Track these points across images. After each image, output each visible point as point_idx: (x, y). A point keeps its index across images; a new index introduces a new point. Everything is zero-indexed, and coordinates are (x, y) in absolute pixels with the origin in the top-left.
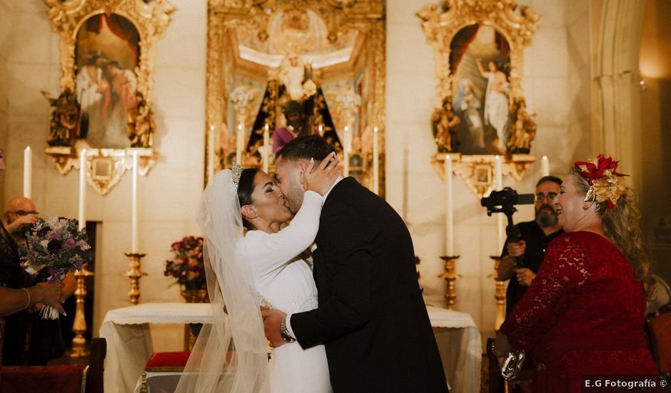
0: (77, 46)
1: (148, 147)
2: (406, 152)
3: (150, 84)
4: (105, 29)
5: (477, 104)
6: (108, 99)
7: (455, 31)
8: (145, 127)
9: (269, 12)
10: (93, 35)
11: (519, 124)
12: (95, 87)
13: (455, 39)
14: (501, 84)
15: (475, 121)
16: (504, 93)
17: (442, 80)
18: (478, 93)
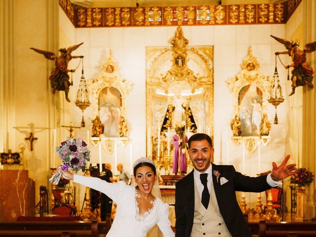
0: (99, 99)
1: (126, 137)
2: (221, 136)
3: (125, 113)
4: (109, 92)
5: (249, 116)
6: (111, 119)
7: (241, 88)
8: (125, 129)
9: (169, 83)
10: (104, 95)
11: (264, 124)
12: (106, 115)
13: (241, 91)
14: (259, 108)
15: (248, 123)
16: (260, 112)
17: (235, 107)
18: (250, 112)
